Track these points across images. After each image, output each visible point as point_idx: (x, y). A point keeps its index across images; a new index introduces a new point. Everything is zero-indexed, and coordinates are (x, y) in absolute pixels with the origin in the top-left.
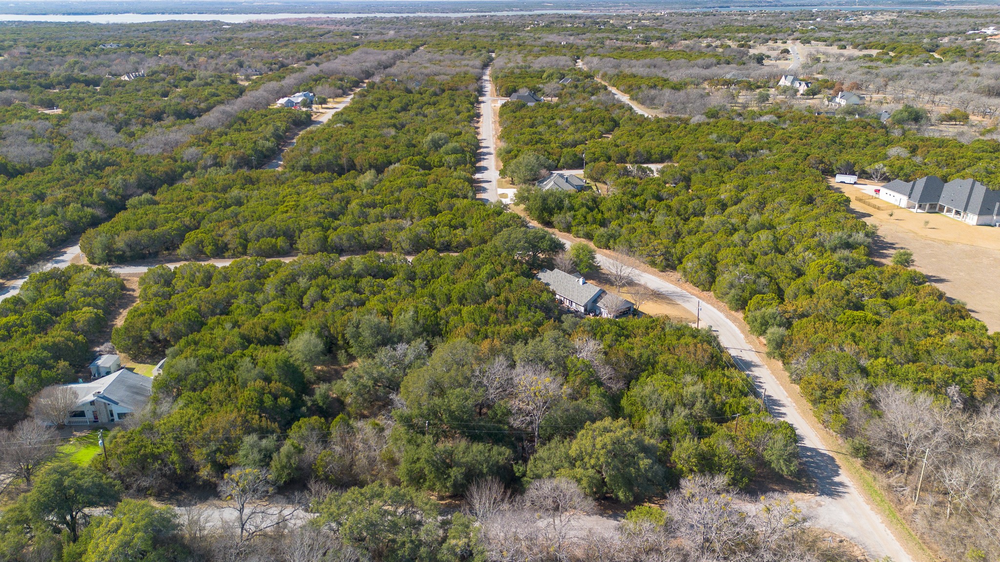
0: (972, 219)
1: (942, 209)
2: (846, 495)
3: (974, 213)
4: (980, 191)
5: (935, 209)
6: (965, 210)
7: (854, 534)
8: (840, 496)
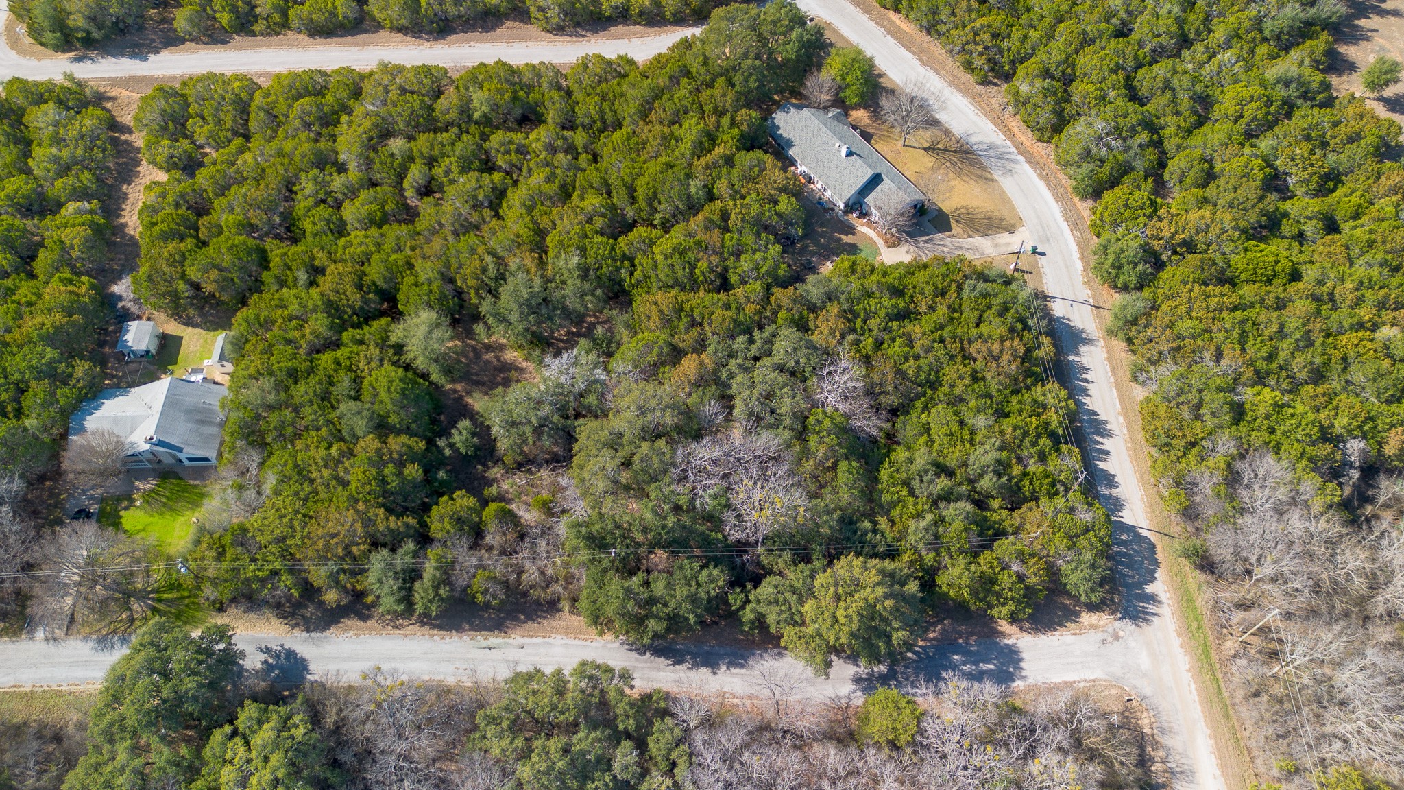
2: (1155, 619)
7: (1148, 691)
8: (1147, 621)
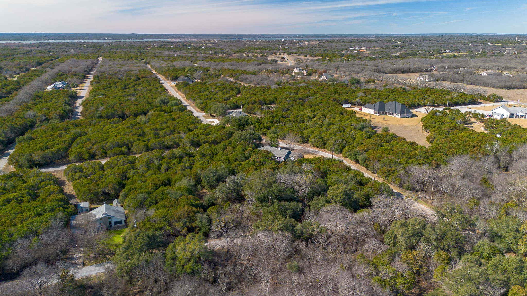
0: (398, 116)
1: (386, 113)
3: (399, 113)
4: (399, 105)
5: (384, 113)
6: (395, 113)
